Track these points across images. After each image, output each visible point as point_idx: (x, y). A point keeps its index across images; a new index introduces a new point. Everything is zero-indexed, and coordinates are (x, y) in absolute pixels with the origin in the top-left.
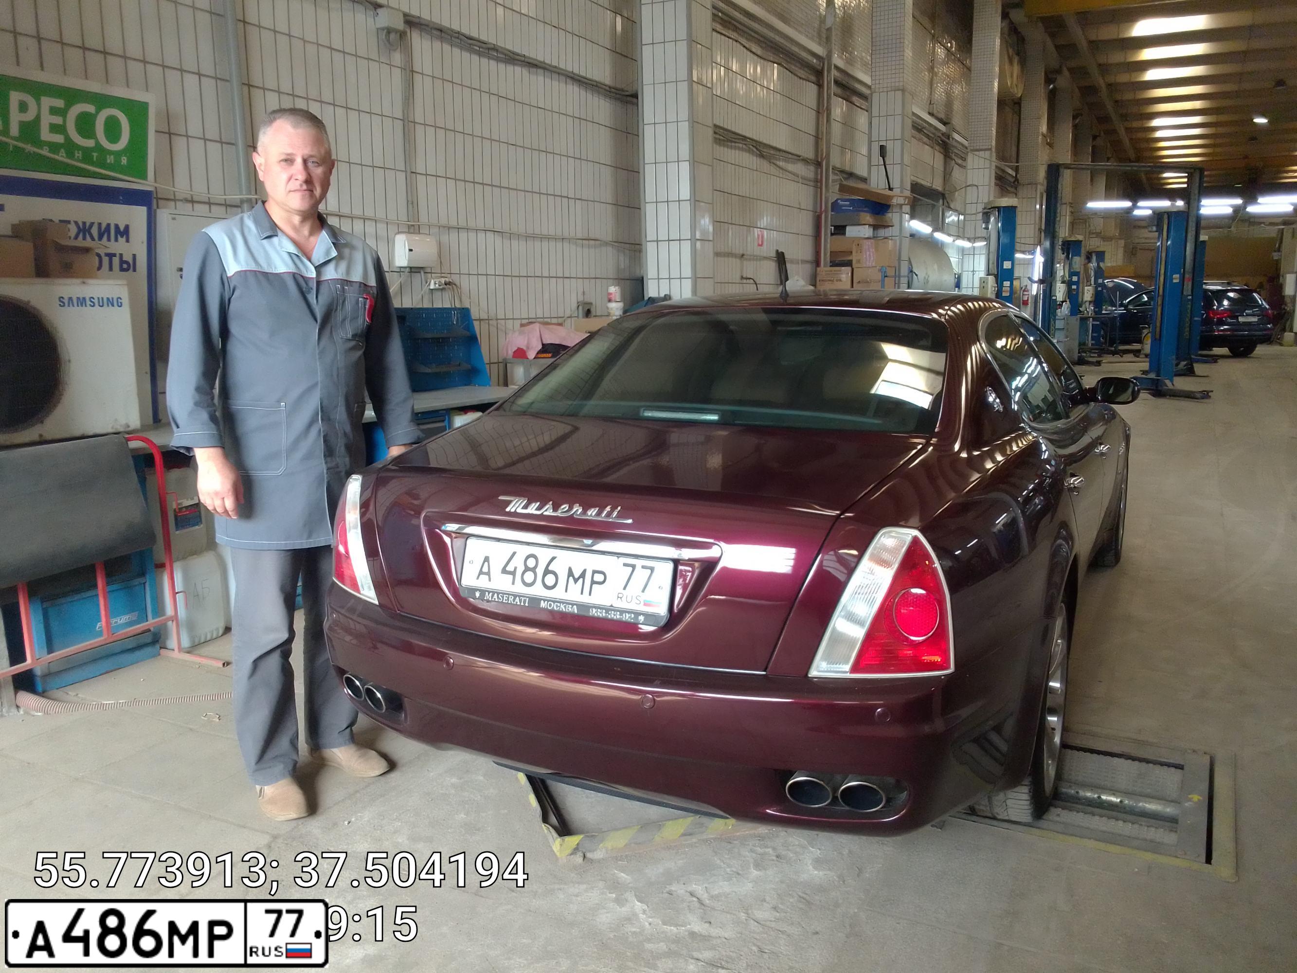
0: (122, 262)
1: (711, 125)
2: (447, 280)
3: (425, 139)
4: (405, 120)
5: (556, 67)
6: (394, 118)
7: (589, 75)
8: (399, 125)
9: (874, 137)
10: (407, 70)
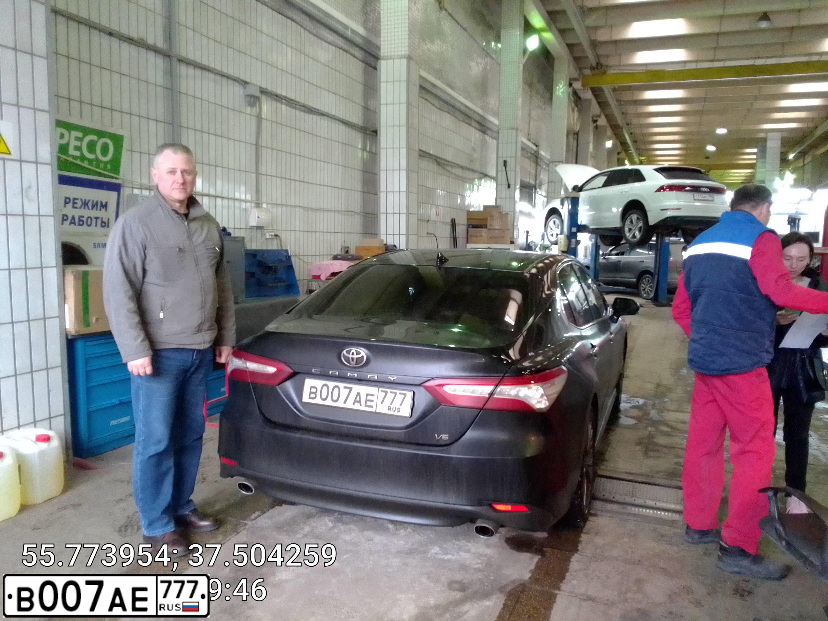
0: (102, 222)
1: (417, 149)
2: (276, 233)
3: (266, 154)
4: (257, 145)
5: (334, 116)
6: (251, 144)
7: (350, 120)
8: (254, 147)
9: (500, 155)
10: (259, 117)
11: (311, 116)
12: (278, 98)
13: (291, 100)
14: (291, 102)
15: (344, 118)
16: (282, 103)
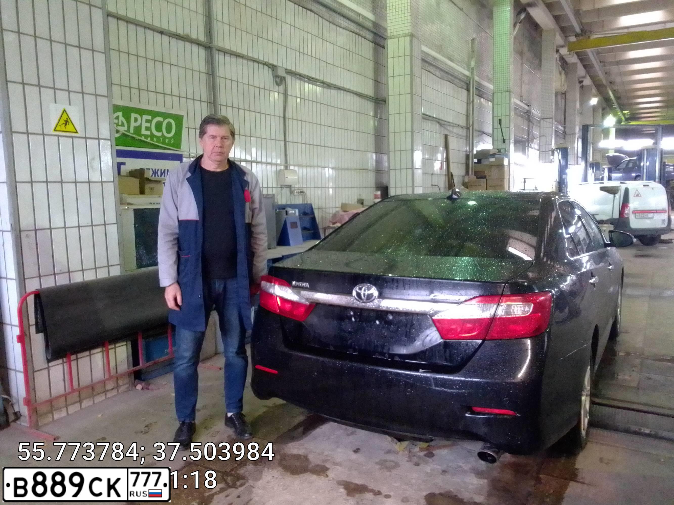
1: (421, 113)
2: (302, 190)
3: (292, 125)
4: (284, 117)
5: (349, 89)
6: (280, 117)
7: (363, 92)
8: (282, 120)
9: (496, 114)
10: (285, 94)
11: (329, 91)
12: (301, 78)
13: (313, 78)
14: (312, 80)
15: (358, 91)
16: (305, 82)
